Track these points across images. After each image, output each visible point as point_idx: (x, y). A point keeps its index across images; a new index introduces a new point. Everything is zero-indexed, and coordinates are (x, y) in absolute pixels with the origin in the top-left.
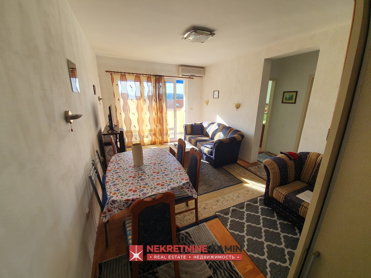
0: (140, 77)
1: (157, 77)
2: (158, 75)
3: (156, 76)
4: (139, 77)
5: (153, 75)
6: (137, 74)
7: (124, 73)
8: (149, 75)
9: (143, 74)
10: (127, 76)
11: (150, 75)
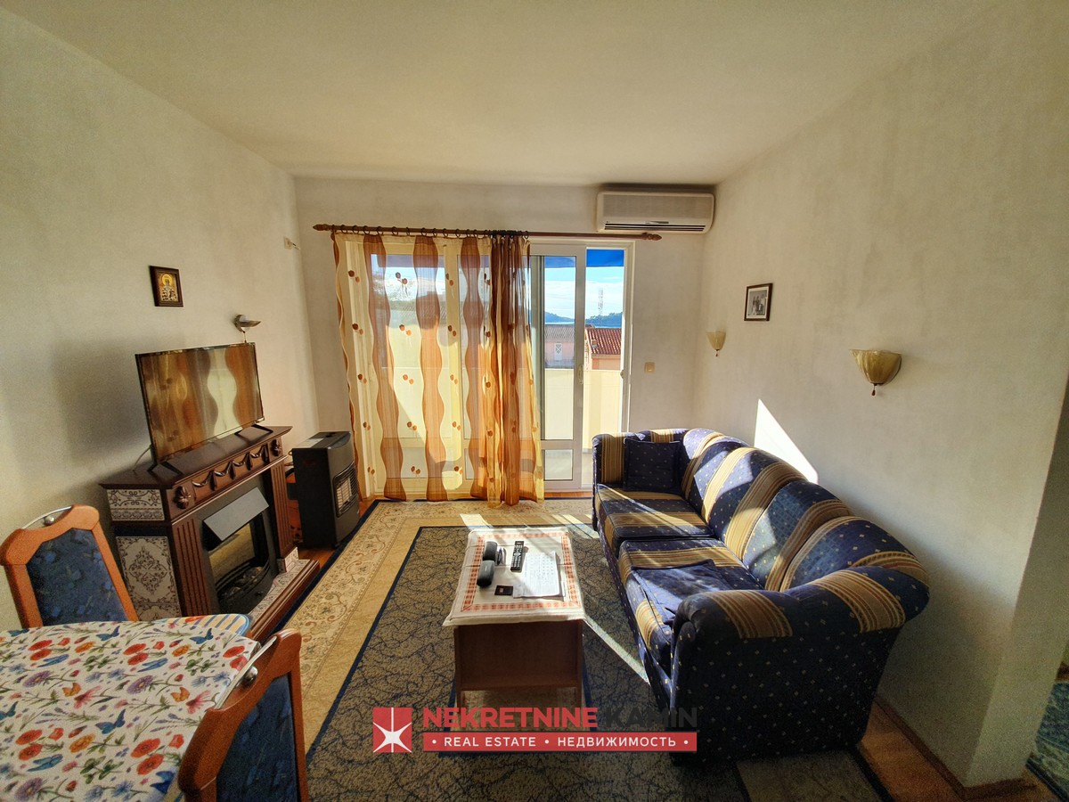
0: (433, 244)
1: (499, 237)
2: (502, 233)
3: (495, 233)
4: (430, 242)
5: (484, 233)
6: (423, 230)
7: (378, 229)
8: (467, 232)
9: (444, 231)
10: (389, 242)
11: (475, 232)
